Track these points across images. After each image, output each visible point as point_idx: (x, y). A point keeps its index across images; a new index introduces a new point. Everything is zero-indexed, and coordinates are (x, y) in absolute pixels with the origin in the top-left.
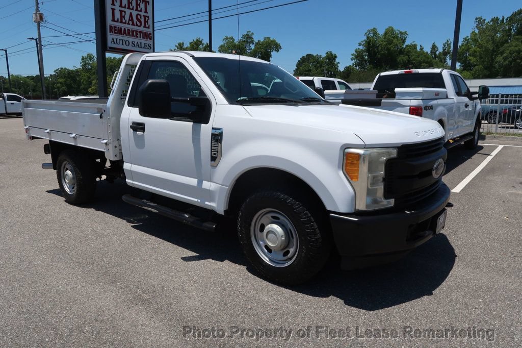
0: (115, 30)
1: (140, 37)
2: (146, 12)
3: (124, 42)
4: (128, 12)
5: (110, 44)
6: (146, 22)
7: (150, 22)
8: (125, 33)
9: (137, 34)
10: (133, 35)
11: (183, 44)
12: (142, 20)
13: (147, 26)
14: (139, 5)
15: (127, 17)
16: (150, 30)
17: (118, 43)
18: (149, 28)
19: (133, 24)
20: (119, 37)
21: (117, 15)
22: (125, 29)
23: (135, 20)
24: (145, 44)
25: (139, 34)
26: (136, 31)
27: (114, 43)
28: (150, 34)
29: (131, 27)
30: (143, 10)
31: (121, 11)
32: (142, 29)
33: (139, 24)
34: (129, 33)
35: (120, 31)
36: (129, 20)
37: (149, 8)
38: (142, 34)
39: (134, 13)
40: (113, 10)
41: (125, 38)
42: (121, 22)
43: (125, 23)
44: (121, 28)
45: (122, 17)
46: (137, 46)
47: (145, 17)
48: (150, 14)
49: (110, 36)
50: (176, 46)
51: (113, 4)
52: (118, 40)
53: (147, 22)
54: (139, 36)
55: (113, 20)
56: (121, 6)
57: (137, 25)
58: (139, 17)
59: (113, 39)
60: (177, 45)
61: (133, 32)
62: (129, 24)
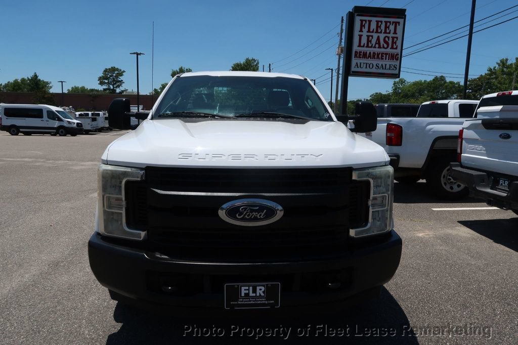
0: (360, 55)
1: (386, 59)
2: (395, 33)
3: (368, 65)
4: (375, 36)
5: (353, 69)
6: (393, 43)
7: (399, 43)
8: (370, 56)
9: (382, 56)
10: (378, 57)
11: (507, 60)
12: (390, 42)
13: (395, 47)
14: (389, 27)
15: (374, 41)
16: (399, 50)
17: (362, 67)
18: (396, 48)
19: (380, 47)
20: (363, 61)
21: (364, 40)
22: (370, 53)
23: (382, 42)
24: (390, 65)
25: (385, 56)
26: (382, 54)
27: (358, 67)
28: (397, 54)
29: (377, 50)
30: (392, 31)
31: (368, 36)
32: (389, 50)
33: (385, 46)
34: (374, 56)
35: (365, 55)
36: (376, 43)
37: (399, 29)
38: (388, 56)
39: (382, 36)
40: (360, 36)
41: (369, 61)
42: (368, 46)
43: (371, 47)
44: (366, 52)
45: (369, 41)
46: (381, 68)
47: (393, 38)
48: (399, 35)
49: (354, 61)
50: (497, 63)
51: (361, 31)
52: (362, 64)
53: (395, 43)
54: (384, 58)
55: (360, 46)
56: (369, 31)
57: (384, 47)
58: (387, 39)
59: (357, 63)
60: (499, 62)
61: (378, 55)
62: (375, 47)
